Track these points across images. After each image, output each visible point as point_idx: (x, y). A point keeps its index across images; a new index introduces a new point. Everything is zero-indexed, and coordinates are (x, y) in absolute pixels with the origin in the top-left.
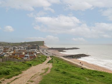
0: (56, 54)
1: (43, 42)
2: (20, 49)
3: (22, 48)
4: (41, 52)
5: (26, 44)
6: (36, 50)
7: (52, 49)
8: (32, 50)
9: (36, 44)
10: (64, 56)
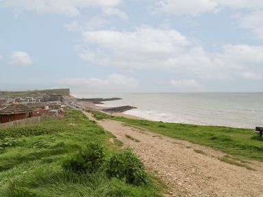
0: (92, 107)
1: (68, 90)
2: (28, 102)
3: (33, 99)
4: (68, 105)
5: (39, 94)
6: (58, 103)
7: (83, 100)
8: (51, 102)
9: (56, 93)
10: (103, 110)
